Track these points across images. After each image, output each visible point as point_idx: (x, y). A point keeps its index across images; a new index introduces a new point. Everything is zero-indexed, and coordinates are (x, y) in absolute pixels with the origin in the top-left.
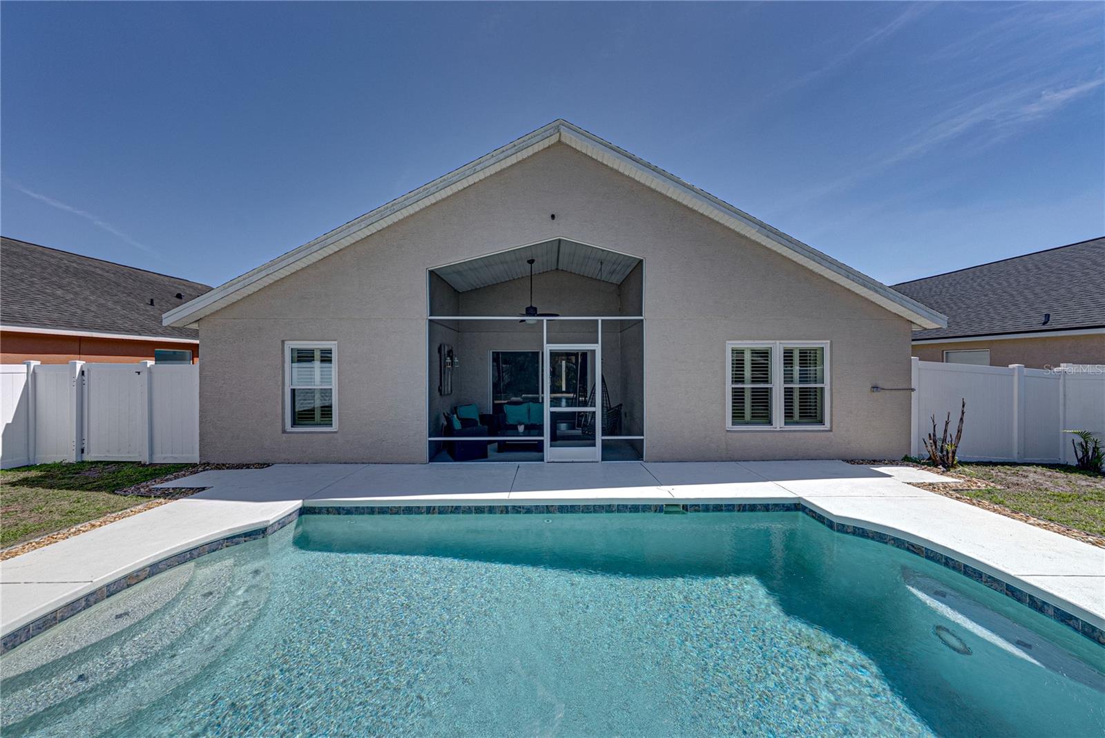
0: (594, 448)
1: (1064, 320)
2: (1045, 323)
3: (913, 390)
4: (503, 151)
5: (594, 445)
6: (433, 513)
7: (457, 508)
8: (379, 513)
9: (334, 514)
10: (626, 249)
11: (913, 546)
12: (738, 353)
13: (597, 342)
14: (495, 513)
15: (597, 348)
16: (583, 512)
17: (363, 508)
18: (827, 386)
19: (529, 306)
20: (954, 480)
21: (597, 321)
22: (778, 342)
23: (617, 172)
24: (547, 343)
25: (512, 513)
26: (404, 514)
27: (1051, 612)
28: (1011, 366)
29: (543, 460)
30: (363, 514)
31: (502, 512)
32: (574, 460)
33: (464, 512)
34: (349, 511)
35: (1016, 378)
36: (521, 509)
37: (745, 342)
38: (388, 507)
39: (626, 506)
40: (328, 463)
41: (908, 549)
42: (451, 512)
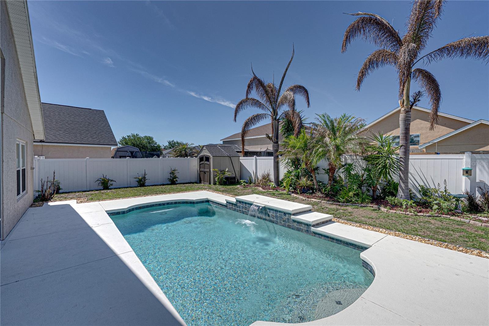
3: (34, 168)
18: (26, 167)
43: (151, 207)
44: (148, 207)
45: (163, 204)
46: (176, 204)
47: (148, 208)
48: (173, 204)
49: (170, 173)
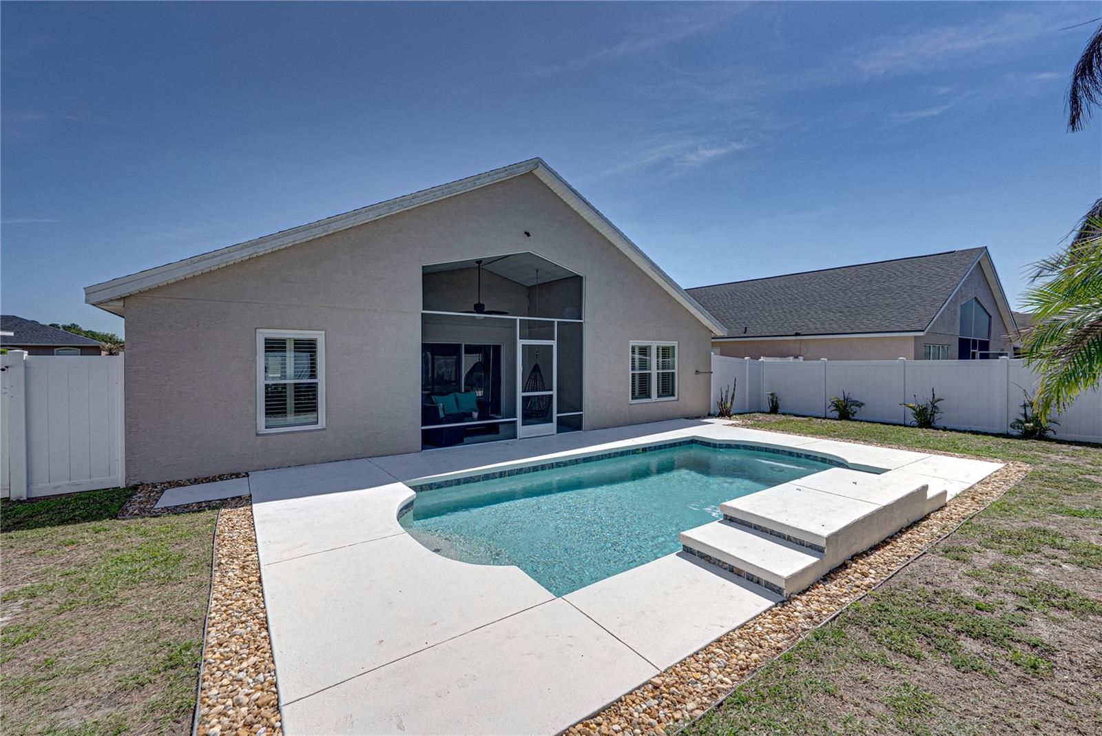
0: (551, 424)
1: (753, 331)
2: (745, 333)
3: (712, 373)
4: (497, 173)
5: (552, 422)
6: (504, 476)
7: (521, 469)
8: (464, 483)
9: (427, 490)
10: (574, 269)
11: (751, 447)
12: (633, 348)
13: (554, 339)
14: (545, 470)
15: (554, 343)
16: (596, 460)
17: (452, 481)
18: (676, 371)
19: (477, 303)
20: (737, 422)
21: (554, 322)
22: (654, 342)
23: (568, 206)
24: (520, 339)
25: (556, 467)
26: (483, 480)
27: (803, 456)
28: (746, 358)
29: (516, 438)
30: (451, 486)
31: (549, 468)
32: (540, 435)
33: (525, 472)
34: (439, 486)
35: (747, 365)
36: (561, 464)
37: (639, 341)
38: (471, 477)
39: (617, 453)
40: (315, 464)
41: (749, 449)
42: (517, 474)
43: (774, 452)
44: (769, 452)
45: (797, 453)
46: (824, 462)
47: (767, 453)
48: (817, 461)
49: (1025, 406)
